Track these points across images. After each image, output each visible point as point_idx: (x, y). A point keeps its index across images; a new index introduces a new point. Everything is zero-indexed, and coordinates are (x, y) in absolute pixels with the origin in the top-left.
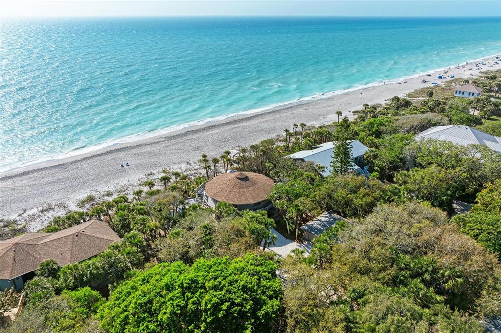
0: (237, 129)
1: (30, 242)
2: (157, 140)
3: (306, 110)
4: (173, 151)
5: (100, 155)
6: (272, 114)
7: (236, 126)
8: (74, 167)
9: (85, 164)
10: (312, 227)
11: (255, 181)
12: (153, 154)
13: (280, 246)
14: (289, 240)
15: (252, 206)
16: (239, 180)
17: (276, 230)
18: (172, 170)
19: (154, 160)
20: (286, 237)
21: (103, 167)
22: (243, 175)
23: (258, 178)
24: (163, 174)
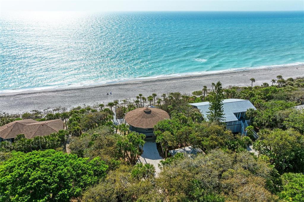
0: (187, 82)
1: (23, 124)
2: (137, 82)
3: (244, 75)
4: (140, 90)
5: (103, 86)
6: (217, 75)
7: (188, 80)
8: (87, 90)
9: (93, 90)
10: (176, 153)
11: (155, 115)
12: (128, 90)
13: (153, 159)
14: (160, 157)
15: (146, 130)
16: (144, 113)
17: (157, 149)
18: (129, 100)
19: (126, 93)
20: (160, 155)
21: (99, 93)
22: (148, 110)
23: (160, 113)
24: (123, 102)
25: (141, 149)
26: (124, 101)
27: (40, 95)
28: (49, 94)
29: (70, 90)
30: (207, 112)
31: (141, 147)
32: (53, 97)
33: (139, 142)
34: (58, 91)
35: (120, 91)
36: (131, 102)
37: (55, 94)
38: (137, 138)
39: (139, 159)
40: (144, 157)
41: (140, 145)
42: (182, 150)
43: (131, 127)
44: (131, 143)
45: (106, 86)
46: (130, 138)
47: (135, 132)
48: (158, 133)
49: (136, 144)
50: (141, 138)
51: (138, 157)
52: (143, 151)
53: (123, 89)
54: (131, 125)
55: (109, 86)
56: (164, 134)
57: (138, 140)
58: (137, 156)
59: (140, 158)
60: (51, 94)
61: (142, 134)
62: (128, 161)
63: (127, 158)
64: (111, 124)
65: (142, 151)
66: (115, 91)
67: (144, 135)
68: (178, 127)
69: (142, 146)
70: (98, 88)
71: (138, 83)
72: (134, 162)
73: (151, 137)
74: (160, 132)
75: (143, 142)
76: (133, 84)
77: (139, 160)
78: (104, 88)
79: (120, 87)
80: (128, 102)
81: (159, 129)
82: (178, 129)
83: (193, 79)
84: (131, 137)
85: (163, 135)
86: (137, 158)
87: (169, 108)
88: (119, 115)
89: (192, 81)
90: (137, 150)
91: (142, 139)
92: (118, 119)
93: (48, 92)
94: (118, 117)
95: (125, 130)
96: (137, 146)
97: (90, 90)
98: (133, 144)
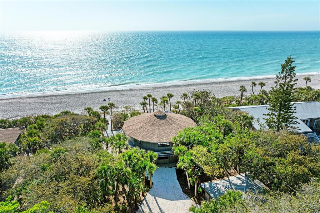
10: (214, 188)
11: (172, 122)
12: (133, 96)
13: (170, 200)
14: (185, 196)
15: (158, 147)
16: (155, 117)
17: (178, 179)
18: (134, 107)
19: (130, 99)
20: (183, 191)
21: (93, 99)
22: (160, 113)
23: (181, 119)
24: (124, 109)
25: (149, 179)
26: (126, 107)
27: (13, 101)
28: (25, 100)
29: (56, 96)
30: (266, 115)
31: (149, 176)
32: (30, 103)
33: (145, 168)
34: (41, 97)
35: (122, 97)
36: (135, 109)
37: (34, 100)
38: (142, 159)
39: (145, 199)
40: (154, 196)
41: (146, 172)
42: (225, 182)
43: (133, 140)
44: (129, 169)
45: (105, 92)
46: (127, 158)
47: (138, 148)
48: (180, 151)
49: (139, 171)
50: (149, 159)
51: (143, 195)
52: (153, 183)
53: (127, 95)
54: (132, 136)
55: (108, 92)
56: (194, 151)
57: (142, 162)
58: (141, 193)
59: (147, 198)
60: (28, 100)
61: (150, 153)
62: (124, 203)
63: (124, 197)
64: (97, 134)
65: (151, 183)
66: (115, 96)
67: (155, 155)
68: (218, 138)
69: (152, 174)
70: (93, 94)
71: (147, 89)
72: (136, 205)
73: (167, 158)
74: (183, 148)
75: (152, 167)
76: (139, 90)
77: (144, 202)
78: (101, 93)
79: (123, 93)
80: (132, 110)
81: (183, 143)
82: (219, 142)
83: (218, 85)
84: (130, 157)
85: (191, 154)
86: (141, 196)
87: (195, 110)
88: (117, 125)
89: (217, 86)
90: (140, 182)
91: (151, 161)
92: (115, 130)
93: (26, 98)
94: (114, 128)
95: (120, 145)
96: (141, 175)
97: (82, 96)
98: (134, 170)
